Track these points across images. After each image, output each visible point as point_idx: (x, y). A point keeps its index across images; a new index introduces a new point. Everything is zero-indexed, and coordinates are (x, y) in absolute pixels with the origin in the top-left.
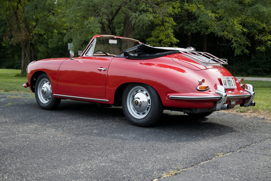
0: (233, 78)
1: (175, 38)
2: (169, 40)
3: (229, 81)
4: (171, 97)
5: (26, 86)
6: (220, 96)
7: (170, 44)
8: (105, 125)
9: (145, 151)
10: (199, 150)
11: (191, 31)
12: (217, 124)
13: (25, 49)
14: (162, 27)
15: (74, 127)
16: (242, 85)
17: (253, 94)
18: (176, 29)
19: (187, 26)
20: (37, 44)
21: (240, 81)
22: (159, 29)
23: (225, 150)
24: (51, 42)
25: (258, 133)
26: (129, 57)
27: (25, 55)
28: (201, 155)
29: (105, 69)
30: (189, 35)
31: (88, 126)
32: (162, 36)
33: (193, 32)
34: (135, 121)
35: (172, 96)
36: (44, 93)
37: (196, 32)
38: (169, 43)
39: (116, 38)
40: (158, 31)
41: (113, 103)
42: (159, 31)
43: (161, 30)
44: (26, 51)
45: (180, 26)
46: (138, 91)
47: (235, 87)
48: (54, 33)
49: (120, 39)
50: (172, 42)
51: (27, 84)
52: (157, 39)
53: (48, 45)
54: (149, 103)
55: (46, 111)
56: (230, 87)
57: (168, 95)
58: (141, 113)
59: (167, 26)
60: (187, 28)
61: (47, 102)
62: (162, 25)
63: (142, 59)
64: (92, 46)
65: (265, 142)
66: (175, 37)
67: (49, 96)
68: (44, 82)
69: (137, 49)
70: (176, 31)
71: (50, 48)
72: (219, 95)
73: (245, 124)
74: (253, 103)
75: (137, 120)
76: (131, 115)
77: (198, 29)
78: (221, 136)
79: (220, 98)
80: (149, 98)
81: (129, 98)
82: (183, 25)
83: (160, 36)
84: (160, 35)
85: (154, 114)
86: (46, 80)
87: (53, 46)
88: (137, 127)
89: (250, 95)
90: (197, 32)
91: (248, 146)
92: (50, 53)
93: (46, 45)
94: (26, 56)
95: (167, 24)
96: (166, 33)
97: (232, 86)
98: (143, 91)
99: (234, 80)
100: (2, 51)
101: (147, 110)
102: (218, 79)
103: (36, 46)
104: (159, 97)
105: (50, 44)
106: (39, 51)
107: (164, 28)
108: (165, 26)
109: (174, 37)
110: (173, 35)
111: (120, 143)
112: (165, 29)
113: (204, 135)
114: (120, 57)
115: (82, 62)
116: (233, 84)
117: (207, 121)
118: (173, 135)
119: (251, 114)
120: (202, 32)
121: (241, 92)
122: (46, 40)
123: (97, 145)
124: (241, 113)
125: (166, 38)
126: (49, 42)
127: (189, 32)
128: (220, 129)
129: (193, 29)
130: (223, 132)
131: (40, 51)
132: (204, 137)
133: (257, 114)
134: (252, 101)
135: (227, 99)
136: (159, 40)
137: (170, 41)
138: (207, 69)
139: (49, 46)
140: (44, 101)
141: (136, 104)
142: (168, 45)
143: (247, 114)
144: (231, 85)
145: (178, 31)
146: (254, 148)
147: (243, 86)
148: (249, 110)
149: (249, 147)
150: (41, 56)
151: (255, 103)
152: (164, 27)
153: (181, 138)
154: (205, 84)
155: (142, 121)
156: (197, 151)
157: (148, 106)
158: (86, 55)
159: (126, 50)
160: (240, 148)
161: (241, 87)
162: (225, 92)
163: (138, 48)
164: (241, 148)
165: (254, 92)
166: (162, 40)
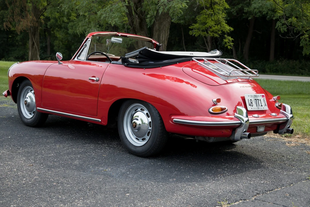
0: (263, 96)
1: (228, 25)
2: (219, 27)
3: (257, 101)
4: (174, 121)
5: (7, 95)
6: (240, 122)
7: (221, 33)
8: (93, 153)
9: (127, 195)
10: (198, 195)
11: (252, 15)
12: (245, 155)
13: (33, 36)
14: (210, 10)
15: (52, 155)
16: (277, 105)
17: (291, 118)
18: (233, 12)
19: (248, 7)
20: (54, 29)
21: (275, 99)
22: (206, 13)
23: (234, 197)
24: (72, 26)
25: (292, 172)
26: (127, 65)
27: (33, 44)
28: (198, 203)
29: (98, 79)
30: (250, 19)
31: (71, 154)
32: (210, 22)
33: (255, 15)
34: (133, 148)
35: (176, 119)
36: (27, 105)
37: (259, 15)
38: (219, 31)
39: (121, 35)
40: (204, 16)
41: (107, 124)
42: (206, 16)
43: (209, 15)
44: (34, 40)
45: (239, 8)
46: (137, 109)
47: (266, 108)
48: (72, 16)
49: (126, 36)
50: (224, 30)
51: (8, 92)
52: (204, 26)
53: (68, 30)
54: (150, 127)
55: (30, 128)
56: (259, 108)
57: (172, 117)
58: (140, 139)
59: (218, 9)
60: (248, 11)
61: (31, 116)
62: (210, 8)
63: (143, 68)
64: (85, 47)
65: (296, 185)
66: (229, 23)
67: (34, 109)
68: (29, 90)
69: (138, 54)
70: (233, 14)
71: (70, 34)
72: (238, 120)
73: (283, 156)
74: (290, 130)
75: (135, 148)
76: (128, 140)
77: (263, 13)
78: (239, 175)
79: (240, 124)
80: (150, 119)
81: (127, 118)
82: (242, 6)
83: (207, 23)
84: (208, 21)
85: (155, 142)
86: (30, 88)
87: (74, 32)
88: (134, 157)
89: (286, 118)
90: (261, 15)
91: (270, 191)
92: (70, 40)
93: (65, 30)
94: (35, 47)
95: (216, 7)
96: (215, 18)
97: (262, 107)
98: (144, 110)
99: (265, 98)
100: (10, 36)
101: (148, 135)
102: (242, 97)
103: (53, 31)
104: (161, 119)
105: (70, 29)
106: (56, 38)
107: (214, 11)
108: (215, 8)
109: (226, 23)
110: (224, 21)
111: (100, 182)
112: (214, 13)
113: (217, 173)
114: (117, 63)
115: (74, 68)
116: (263, 104)
117: (233, 150)
118: (176, 171)
119: (299, 140)
120: (268, 17)
121: (273, 115)
122: (65, 24)
123: (68, 184)
124: (286, 138)
125: (215, 24)
126: (69, 26)
127: (250, 16)
128: (244, 163)
129: (256, 12)
130: (246, 168)
131: (58, 38)
132: (215, 175)
133: (307, 141)
134: (289, 127)
135: (249, 125)
136: (206, 27)
137: (221, 29)
138: (228, 83)
139: (68, 32)
140: (28, 115)
141: (134, 126)
142: (218, 34)
143: (293, 139)
144: (260, 105)
145: (235, 14)
146: (275, 195)
147: (279, 106)
148: (297, 134)
149: (270, 193)
150: (59, 44)
151: (293, 130)
152: (212, 10)
153: (184, 176)
154: (221, 105)
155: (140, 150)
156: (196, 198)
157: (149, 131)
158: (78, 58)
159: (126, 54)
160: (257, 194)
161: (277, 107)
162: (247, 117)
163: (140, 53)
164: (259, 194)
165: (291, 115)
166: (211, 27)
